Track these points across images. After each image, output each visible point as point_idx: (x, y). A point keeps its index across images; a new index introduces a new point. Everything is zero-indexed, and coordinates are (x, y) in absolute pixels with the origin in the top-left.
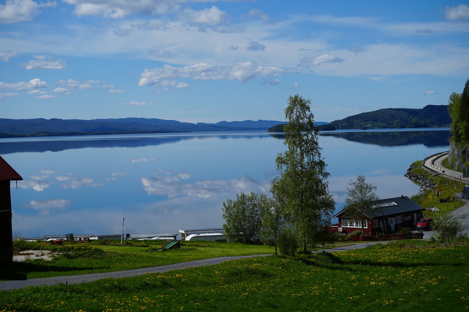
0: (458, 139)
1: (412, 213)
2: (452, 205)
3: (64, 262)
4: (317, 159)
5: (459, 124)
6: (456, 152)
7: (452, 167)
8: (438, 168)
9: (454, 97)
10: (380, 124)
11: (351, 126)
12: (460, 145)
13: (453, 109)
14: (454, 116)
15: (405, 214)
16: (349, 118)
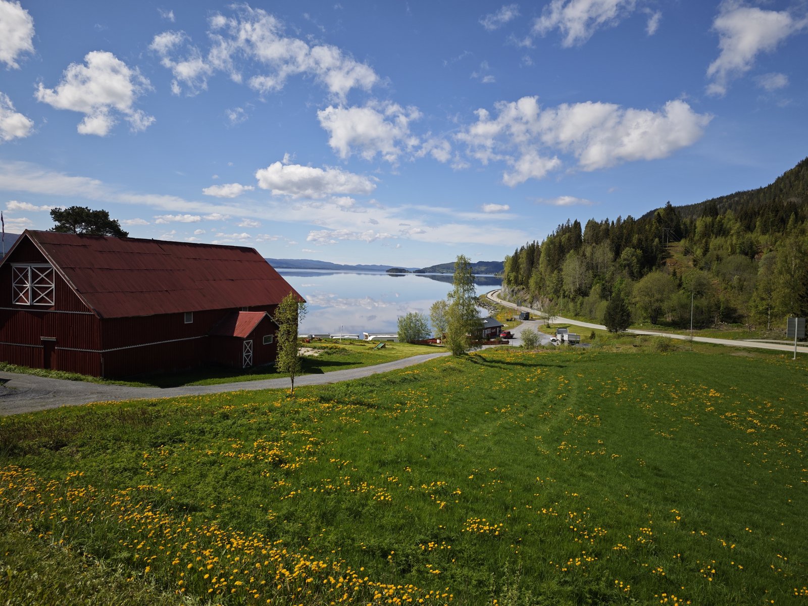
0: (509, 282)
1: (496, 328)
2: (515, 323)
3: (326, 358)
4: (473, 295)
5: (510, 274)
6: (507, 290)
7: (504, 299)
8: (495, 298)
9: (507, 258)
10: (451, 271)
11: (434, 271)
12: (510, 286)
13: (507, 265)
14: (507, 269)
15: (493, 328)
16: (433, 266)
